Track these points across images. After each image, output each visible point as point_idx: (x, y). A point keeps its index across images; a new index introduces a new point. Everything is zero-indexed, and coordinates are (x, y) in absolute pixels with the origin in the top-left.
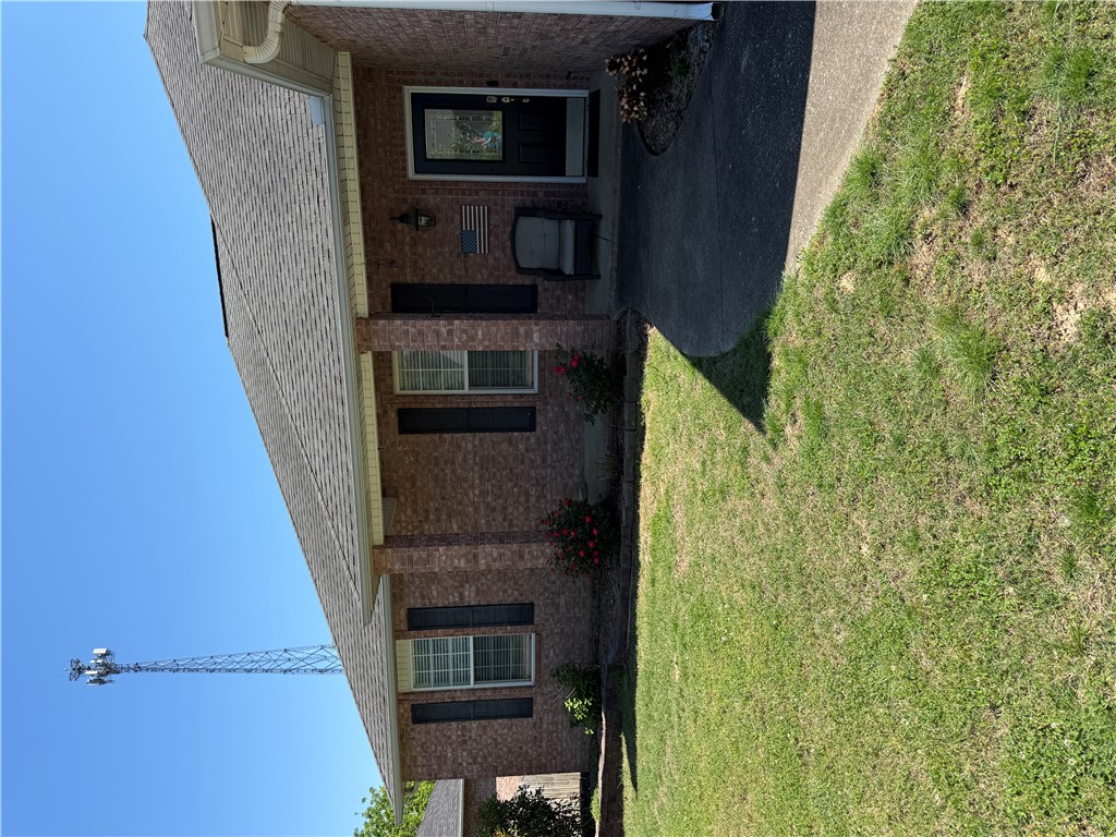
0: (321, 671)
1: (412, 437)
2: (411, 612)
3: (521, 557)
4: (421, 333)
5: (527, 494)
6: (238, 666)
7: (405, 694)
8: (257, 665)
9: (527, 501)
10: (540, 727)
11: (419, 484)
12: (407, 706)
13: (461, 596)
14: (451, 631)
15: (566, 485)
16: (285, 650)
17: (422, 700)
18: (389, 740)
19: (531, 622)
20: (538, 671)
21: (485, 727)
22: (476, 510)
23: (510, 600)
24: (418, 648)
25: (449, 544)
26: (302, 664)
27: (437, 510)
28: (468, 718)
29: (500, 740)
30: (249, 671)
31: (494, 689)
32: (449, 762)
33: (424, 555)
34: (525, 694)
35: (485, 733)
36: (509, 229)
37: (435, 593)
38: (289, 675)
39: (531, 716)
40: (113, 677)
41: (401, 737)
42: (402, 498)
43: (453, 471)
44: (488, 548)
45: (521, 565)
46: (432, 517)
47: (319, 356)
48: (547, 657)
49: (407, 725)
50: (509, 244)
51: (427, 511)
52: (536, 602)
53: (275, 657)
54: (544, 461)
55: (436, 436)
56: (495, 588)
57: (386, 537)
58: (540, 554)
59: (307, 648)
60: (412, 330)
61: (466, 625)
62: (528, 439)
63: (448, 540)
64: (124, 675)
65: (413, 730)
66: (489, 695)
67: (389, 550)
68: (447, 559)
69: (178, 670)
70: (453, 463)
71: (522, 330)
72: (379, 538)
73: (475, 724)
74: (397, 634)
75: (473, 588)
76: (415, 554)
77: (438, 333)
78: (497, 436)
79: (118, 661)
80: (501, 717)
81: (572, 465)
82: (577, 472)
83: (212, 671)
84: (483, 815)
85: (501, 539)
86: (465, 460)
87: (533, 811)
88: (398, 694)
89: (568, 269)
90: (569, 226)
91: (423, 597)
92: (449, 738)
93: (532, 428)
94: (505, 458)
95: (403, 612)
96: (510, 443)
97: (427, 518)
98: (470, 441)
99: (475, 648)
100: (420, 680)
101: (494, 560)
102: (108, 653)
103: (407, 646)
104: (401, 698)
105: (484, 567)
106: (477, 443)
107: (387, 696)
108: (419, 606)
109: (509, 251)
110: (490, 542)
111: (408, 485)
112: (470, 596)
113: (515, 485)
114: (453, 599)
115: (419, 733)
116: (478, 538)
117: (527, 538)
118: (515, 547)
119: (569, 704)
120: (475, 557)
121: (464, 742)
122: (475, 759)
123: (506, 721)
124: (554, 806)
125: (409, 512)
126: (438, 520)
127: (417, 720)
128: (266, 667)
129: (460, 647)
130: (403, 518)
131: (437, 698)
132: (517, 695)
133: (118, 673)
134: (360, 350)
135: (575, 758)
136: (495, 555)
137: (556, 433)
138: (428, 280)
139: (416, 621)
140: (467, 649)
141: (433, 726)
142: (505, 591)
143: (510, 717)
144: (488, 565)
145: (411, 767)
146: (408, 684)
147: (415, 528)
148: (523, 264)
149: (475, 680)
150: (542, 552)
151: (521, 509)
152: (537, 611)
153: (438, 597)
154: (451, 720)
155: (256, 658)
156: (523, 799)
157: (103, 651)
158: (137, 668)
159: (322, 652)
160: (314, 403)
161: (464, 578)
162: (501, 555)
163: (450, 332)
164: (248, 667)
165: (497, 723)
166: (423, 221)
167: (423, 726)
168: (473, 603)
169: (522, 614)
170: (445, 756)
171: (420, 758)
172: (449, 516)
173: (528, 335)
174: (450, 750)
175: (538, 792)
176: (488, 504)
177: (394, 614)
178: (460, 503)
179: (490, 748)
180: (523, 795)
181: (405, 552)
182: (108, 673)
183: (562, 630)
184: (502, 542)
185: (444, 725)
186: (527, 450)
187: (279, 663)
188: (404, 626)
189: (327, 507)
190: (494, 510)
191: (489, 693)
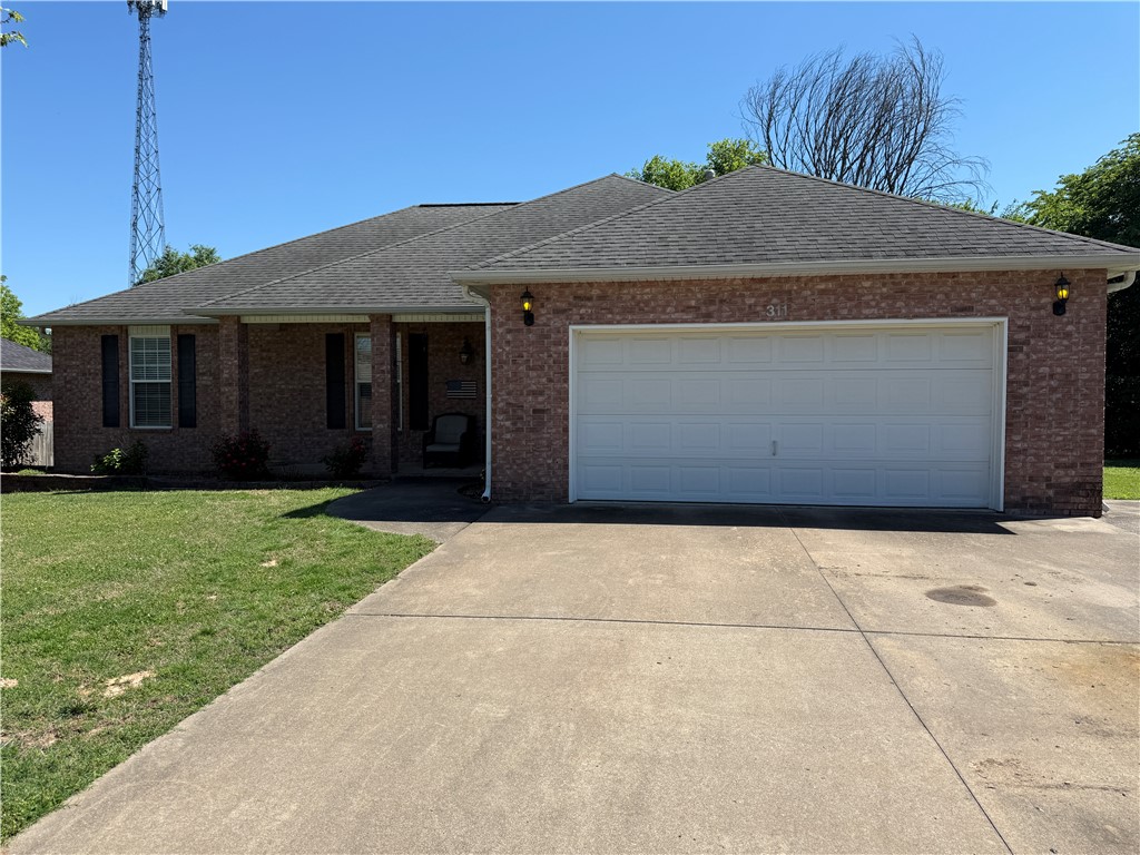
0: (135, 224)
1: (324, 342)
2: (192, 338)
3: (229, 416)
4: (382, 353)
5: (281, 423)
6: (143, 140)
7: (127, 331)
8: (143, 159)
9: (276, 423)
10: (94, 433)
11: (290, 346)
12: (117, 332)
13: (204, 374)
14: (176, 366)
15: (287, 451)
16: (159, 189)
17: (121, 343)
18: (89, 318)
19: (181, 425)
20: (140, 431)
21: (96, 390)
22: (269, 386)
23: (199, 410)
24: (163, 342)
25: (240, 367)
26: (144, 205)
27: (270, 358)
28: (104, 377)
29: (85, 402)
30: (137, 151)
31: (128, 398)
32: (67, 362)
33: (233, 350)
34: (122, 421)
35: (92, 390)
36: (463, 411)
37: (206, 355)
38: (132, 191)
39: (104, 426)
40: (136, 14)
41: (91, 327)
42: (279, 334)
43: (299, 370)
44: (236, 393)
45: (223, 415)
46: (264, 354)
47: (370, 289)
48: (152, 438)
49: (101, 332)
50: (454, 411)
51: (269, 351)
52: (197, 429)
53: (152, 178)
54: (306, 435)
55: (324, 359)
56: (209, 399)
57: (246, 324)
58: (230, 428)
59: (161, 212)
60: (384, 348)
61: (180, 377)
62: (322, 424)
63: (243, 366)
64: (137, 24)
65: (96, 336)
66: (123, 393)
67: (236, 327)
68: (229, 365)
69: (141, 79)
70: (305, 370)
71: (385, 417)
72: (246, 320)
73: (99, 383)
74: (175, 327)
75: (209, 383)
76: (233, 345)
77: (382, 364)
78: (324, 401)
79: (153, 21)
80: (104, 403)
81: (302, 455)
82: (297, 459)
83: (139, 114)
84: (21, 389)
85: (244, 404)
86: (306, 379)
87: (21, 426)
88: (127, 326)
89: (430, 448)
90: (455, 448)
91: (203, 346)
92: (89, 363)
93: (329, 427)
94: (308, 407)
95: (192, 332)
96: (319, 411)
97: (263, 351)
98: (321, 382)
99: (161, 383)
100: (137, 343)
101: (227, 397)
102: (162, 11)
103: (167, 334)
104: (124, 328)
105: (222, 390)
106: (320, 387)
107: (126, 318)
108: (197, 343)
109: (448, 411)
110: (240, 394)
111: (289, 338)
112: (203, 381)
113: (287, 415)
114: (201, 368)
115: (93, 340)
116: (244, 387)
117: (243, 420)
118: (237, 412)
119: (117, 451)
120: (230, 385)
121: (84, 374)
122: (66, 382)
123: (101, 406)
124: (25, 444)
125: (269, 338)
126: (262, 359)
127: (105, 339)
128: (141, 168)
129: (163, 372)
130: (264, 334)
131: (122, 354)
132: (123, 415)
133: (140, 19)
134: (371, 316)
135: (67, 460)
136: (231, 398)
137: (326, 444)
138: (430, 358)
139: (185, 340)
140: (161, 378)
141: (99, 351)
142: (206, 406)
143: (104, 410)
144: (224, 393)
145: (64, 334)
146: (134, 334)
147: (256, 342)
148: (439, 420)
149: (136, 384)
150: (232, 431)
151: (269, 419)
152: (190, 430)
153: (203, 358)
154: (104, 364)
155: (151, 159)
156: (32, 418)
157: (165, 7)
158: (144, 39)
159: (156, 227)
160: (341, 283)
161: (216, 376)
162: (231, 402)
163: (383, 372)
164: (142, 150)
165: (100, 400)
166: (464, 357)
167: (100, 343)
168: (198, 382)
169: (187, 419)
170: (72, 360)
171: (71, 340)
172: (265, 367)
173: (382, 421)
174: (78, 363)
175: (39, 431)
176: (274, 394)
177: (191, 326)
178: (275, 374)
179: (78, 394)
180: (36, 419)
181: (235, 337)
182: (140, 9)
183: (174, 449)
184: (240, 403)
185: (99, 359)
186: (313, 423)
187: (146, 182)
188: (181, 332)
189: (269, 286)
190: (269, 399)
191: (125, 394)
